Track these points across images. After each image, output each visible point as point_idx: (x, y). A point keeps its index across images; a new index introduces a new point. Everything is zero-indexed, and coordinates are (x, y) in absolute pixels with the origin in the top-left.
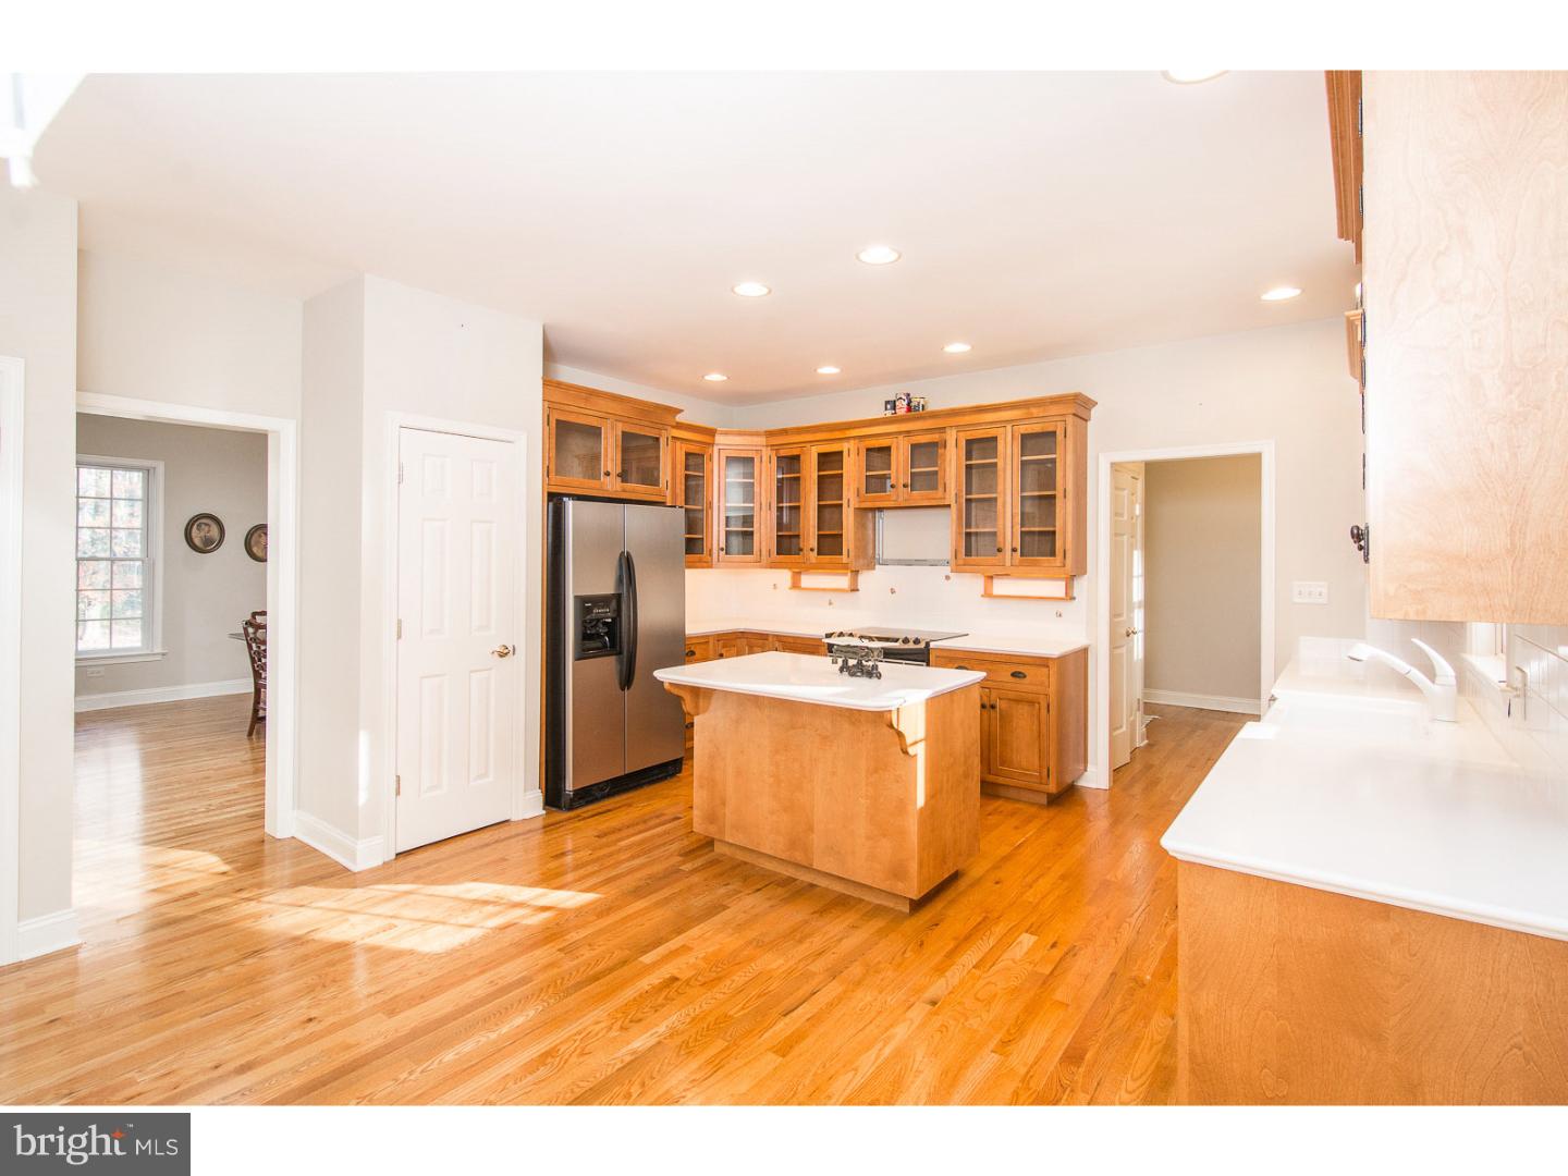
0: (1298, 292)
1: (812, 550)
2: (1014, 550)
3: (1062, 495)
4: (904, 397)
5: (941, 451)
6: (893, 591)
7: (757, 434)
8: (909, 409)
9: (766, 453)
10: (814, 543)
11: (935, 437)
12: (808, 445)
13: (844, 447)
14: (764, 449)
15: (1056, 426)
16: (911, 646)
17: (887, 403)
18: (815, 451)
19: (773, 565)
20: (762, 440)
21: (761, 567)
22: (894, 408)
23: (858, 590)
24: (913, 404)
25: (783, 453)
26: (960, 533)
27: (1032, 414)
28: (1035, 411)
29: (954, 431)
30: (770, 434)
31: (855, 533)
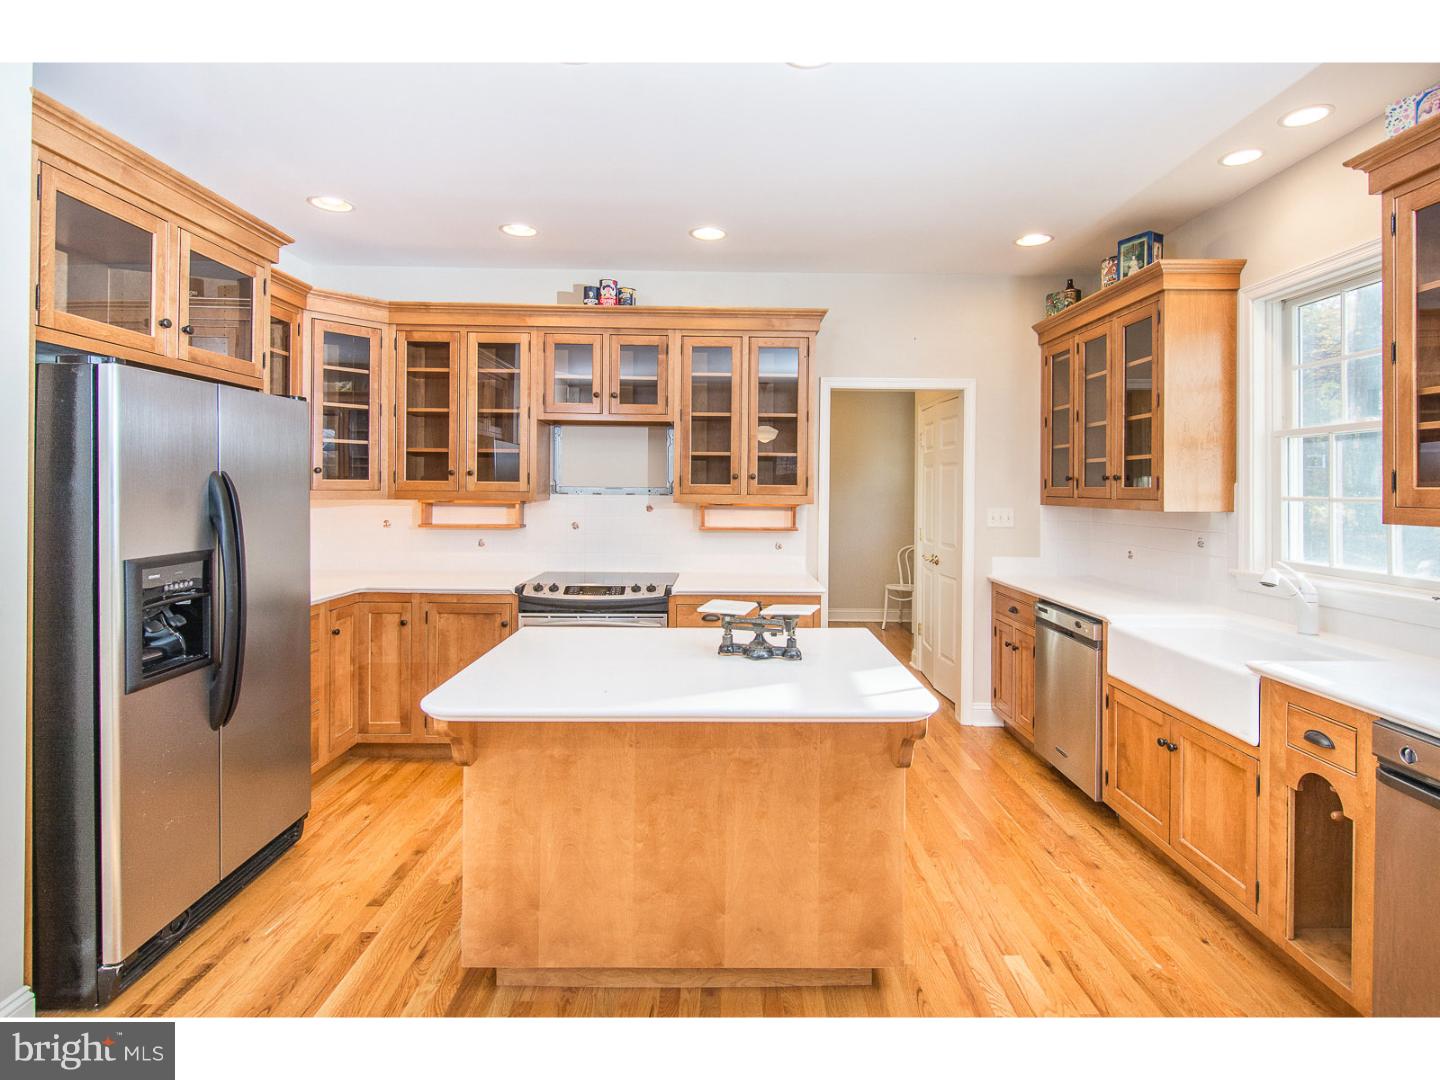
0: (1048, 239)
1: (470, 473)
2: (752, 477)
3: (805, 419)
4: (613, 286)
5: (662, 357)
6: (575, 526)
7: (376, 304)
8: (619, 301)
9: (389, 334)
10: (473, 464)
11: (654, 340)
12: (463, 331)
13: (522, 339)
14: (385, 328)
15: (799, 343)
16: (644, 595)
17: (587, 290)
18: (474, 339)
19: (399, 494)
20: (383, 315)
21: (382, 497)
22: (598, 296)
23: (525, 526)
24: (623, 296)
25: (418, 337)
26: (686, 457)
27: (773, 326)
28: (776, 323)
29: (678, 335)
30: (397, 307)
31: (538, 453)
